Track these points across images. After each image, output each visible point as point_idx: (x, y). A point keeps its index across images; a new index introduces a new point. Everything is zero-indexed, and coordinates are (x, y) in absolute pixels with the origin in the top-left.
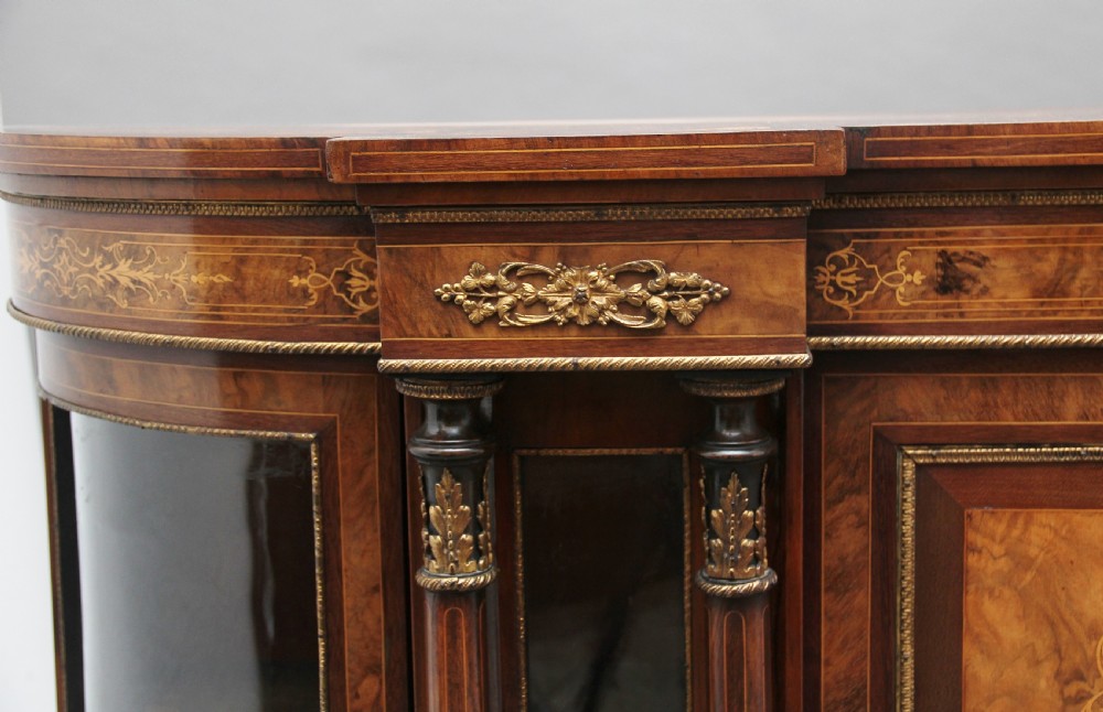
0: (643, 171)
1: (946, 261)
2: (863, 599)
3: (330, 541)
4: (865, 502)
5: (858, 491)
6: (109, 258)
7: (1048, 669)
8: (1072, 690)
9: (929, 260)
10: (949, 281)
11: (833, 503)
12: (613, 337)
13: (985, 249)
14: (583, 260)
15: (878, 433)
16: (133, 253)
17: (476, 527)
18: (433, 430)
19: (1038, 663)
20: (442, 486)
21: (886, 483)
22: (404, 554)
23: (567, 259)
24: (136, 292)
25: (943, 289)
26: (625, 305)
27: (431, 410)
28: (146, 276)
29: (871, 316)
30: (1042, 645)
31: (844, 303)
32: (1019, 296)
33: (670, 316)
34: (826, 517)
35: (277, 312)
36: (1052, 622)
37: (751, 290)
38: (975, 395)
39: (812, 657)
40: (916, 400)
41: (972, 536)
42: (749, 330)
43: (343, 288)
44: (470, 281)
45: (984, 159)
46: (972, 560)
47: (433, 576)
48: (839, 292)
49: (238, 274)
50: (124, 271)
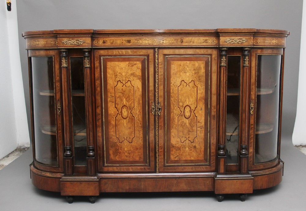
0: (78, 32)
1: (104, 41)
2: (99, 69)
3: (55, 65)
4: (98, 61)
5: (98, 60)
6: (36, 42)
7: (114, 75)
8: (116, 77)
9: (102, 41)
10: (104, 42)
11: (96, 61)
12: (76, 45)
13: (107, 40)
14: (73, 39)
15: (99, 55)
16: (38, 41)
17: (66, 62)
18: (62, 53)
19: (113, 75)
20: (63, 58)
21: (100, 59)
22: (60, 64)
23: (72, 39)
24: (38, 44)
25: (104, 43)
26: (77, 43)
27: (62, 52)
28: (39, 43)
29: (98, 45)
30: (113, 73)
31: (96, 44)
32: (109, 44)
33: (80, 44)
34: (95, 62)
35: (50, 45)
36: (114, 71)
37: (86, 42)
38: (107, 52)
39: (94, 74)
40: (102, 52)
41: (107, 64)
42: (87, 45)
43: (55, 43)
44: (65, 41)
45: (105, 32)
46: (107, 66)
47: (63, 65)
48: (95, 43)
49: (47, 42)
50: (37, 43)
